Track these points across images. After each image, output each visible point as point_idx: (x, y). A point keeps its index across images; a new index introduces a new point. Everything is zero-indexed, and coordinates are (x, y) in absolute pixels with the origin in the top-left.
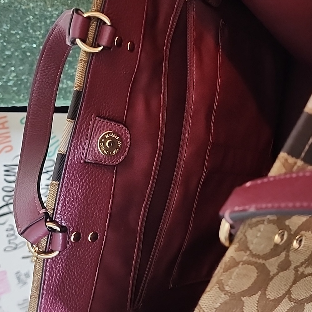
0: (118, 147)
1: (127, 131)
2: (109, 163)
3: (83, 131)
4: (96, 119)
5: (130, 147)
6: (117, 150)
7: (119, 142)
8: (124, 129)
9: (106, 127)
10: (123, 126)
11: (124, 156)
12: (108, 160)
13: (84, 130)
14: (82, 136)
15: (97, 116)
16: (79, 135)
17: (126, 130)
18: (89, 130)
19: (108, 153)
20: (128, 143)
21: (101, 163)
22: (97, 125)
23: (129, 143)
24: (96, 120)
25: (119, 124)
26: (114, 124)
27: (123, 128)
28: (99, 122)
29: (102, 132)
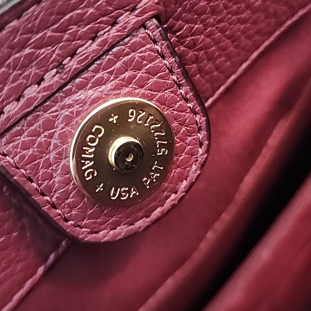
0: (141, 187)
1: (201, 151)
2: (66, 220)
3: (70, 22)
4: (149, 23)
5: (169, 211)
6: (129, 192)
7: (156, 171)
8: (200, 136)
9: (155, 83)
10: (204, 125)
11: (131, 227)
12: (72, 207)
13: (79, 21)
14: (53, 42)
15: (156, 17)
16: (43, 26)
17: (201, 145)
18: (94, 39)
19: (95, 182)
20: (176, 193)
21: (37, 198)
22: (134, 49)
23: (180, 195)
24: (145, 28)
25: (198, 109)
26: (186, 93)
27: (200, 129)
28: (148, 46)
29: (127, 90)
